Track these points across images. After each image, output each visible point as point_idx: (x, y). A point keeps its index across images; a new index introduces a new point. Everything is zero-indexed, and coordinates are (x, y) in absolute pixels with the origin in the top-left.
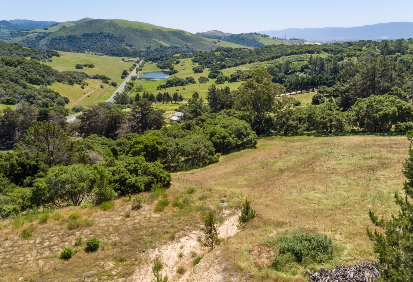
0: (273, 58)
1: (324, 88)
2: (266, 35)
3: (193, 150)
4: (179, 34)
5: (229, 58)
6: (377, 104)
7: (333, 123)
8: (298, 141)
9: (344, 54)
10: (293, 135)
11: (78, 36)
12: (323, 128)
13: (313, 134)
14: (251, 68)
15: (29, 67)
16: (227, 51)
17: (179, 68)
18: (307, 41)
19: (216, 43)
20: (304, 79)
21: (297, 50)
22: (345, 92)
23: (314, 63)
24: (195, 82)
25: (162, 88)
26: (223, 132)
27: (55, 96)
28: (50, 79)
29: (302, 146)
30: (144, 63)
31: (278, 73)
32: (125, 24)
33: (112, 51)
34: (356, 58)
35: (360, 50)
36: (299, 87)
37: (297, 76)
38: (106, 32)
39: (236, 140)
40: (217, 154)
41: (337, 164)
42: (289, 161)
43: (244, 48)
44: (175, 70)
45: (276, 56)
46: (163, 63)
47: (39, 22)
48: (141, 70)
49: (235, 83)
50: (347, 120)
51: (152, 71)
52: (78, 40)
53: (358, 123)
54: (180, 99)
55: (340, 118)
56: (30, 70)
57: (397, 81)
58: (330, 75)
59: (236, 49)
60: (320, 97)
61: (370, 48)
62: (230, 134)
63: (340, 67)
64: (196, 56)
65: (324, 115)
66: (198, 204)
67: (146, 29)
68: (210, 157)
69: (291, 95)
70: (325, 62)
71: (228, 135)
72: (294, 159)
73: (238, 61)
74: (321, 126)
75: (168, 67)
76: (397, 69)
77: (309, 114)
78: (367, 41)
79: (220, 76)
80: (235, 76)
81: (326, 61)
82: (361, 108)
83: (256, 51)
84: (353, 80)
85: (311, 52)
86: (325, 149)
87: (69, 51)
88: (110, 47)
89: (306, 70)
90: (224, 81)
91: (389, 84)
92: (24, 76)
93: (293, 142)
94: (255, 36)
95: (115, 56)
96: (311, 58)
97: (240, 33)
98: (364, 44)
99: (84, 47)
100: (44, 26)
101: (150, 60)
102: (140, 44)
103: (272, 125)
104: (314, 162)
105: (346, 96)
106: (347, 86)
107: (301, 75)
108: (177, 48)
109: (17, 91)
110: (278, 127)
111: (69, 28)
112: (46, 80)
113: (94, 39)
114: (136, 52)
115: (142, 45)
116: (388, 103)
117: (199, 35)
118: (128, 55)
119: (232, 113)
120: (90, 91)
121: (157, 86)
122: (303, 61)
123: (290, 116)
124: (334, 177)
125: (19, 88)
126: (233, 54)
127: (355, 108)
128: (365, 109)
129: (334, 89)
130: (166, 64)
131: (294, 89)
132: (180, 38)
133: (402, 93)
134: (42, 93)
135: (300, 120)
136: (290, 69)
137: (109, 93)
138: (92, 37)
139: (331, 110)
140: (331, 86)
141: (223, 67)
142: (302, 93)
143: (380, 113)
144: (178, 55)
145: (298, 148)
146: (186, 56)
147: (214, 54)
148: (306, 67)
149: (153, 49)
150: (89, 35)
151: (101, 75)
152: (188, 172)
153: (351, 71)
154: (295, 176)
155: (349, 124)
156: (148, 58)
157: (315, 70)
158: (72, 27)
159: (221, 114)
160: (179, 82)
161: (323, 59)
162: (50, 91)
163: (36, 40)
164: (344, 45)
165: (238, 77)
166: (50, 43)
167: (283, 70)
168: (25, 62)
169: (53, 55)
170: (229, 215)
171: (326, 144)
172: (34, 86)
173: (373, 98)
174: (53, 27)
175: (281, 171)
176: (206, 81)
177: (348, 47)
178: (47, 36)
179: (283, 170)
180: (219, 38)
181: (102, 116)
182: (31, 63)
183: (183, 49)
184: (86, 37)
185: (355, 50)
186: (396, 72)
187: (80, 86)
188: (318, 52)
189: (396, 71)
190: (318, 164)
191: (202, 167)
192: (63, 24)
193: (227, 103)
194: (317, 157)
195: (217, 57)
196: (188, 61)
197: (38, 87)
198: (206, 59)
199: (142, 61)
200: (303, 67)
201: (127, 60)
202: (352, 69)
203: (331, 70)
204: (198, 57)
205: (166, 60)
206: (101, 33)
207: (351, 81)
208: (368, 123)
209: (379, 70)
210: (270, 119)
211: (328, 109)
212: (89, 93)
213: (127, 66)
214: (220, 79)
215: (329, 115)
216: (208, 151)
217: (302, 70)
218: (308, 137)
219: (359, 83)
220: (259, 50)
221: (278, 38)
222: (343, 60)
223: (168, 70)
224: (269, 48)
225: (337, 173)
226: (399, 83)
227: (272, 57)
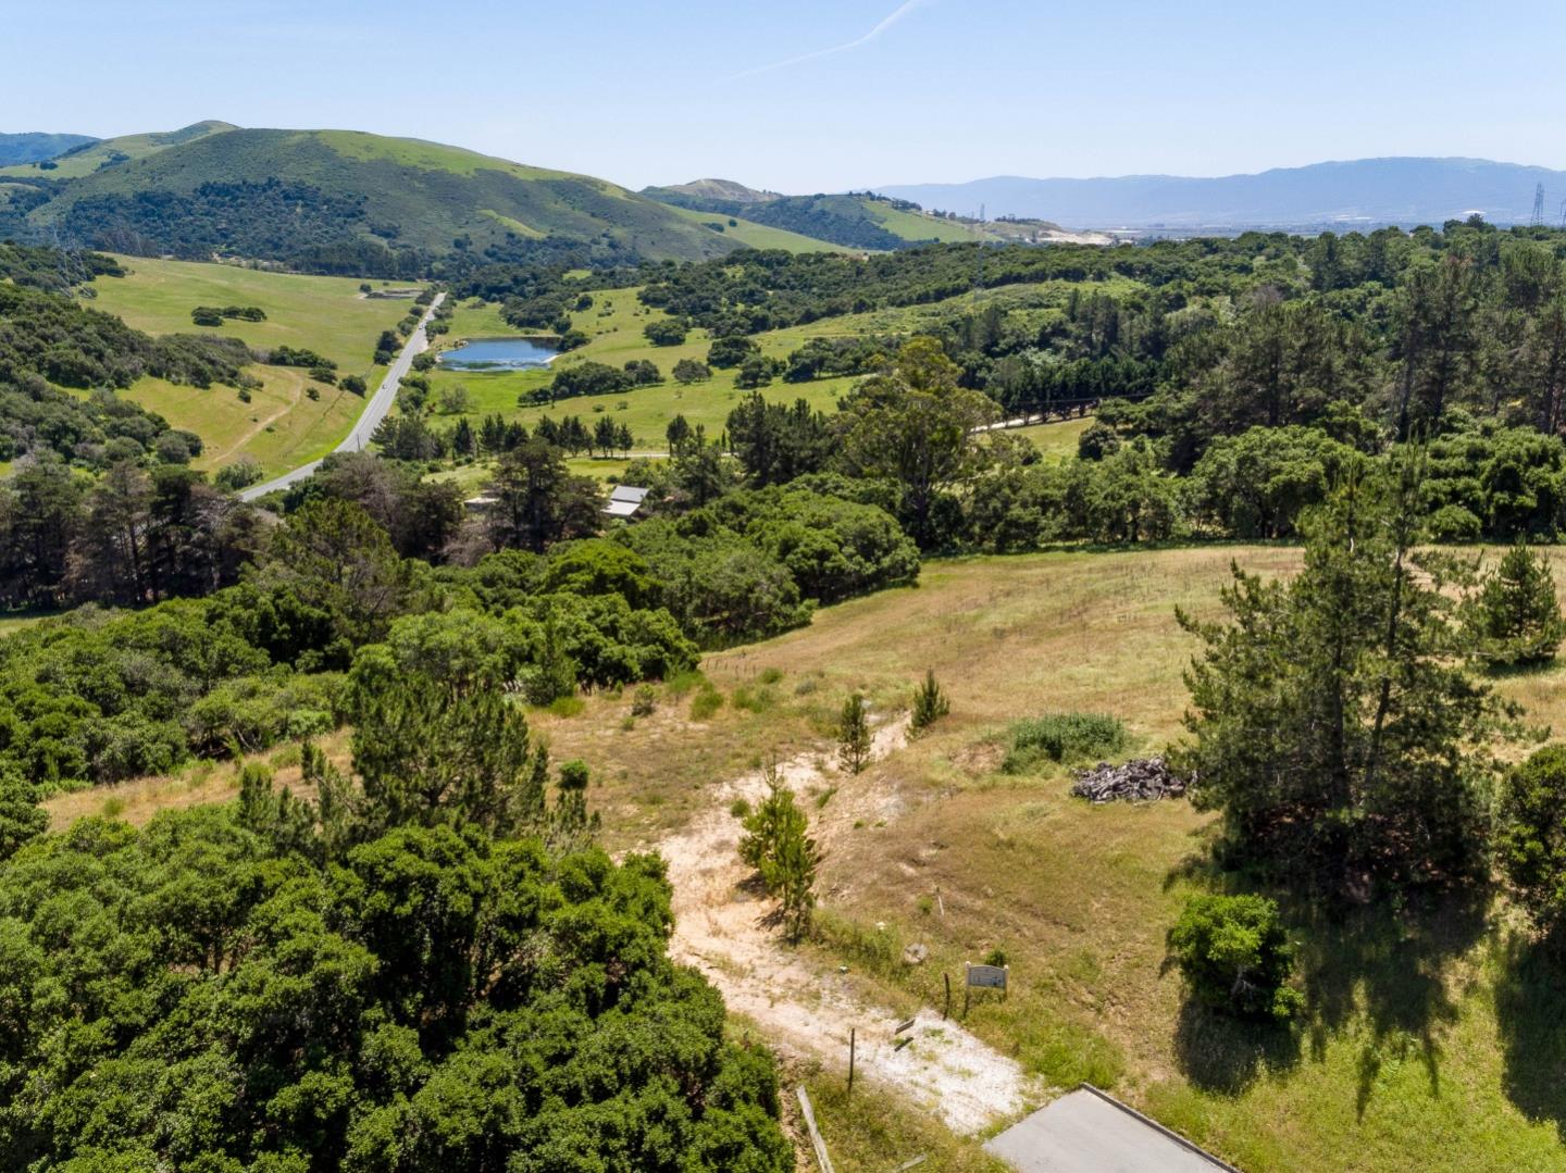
0: (940, 295)
1: (1116, 405)
2: (911, 201)
3: (738, 588)
4: (579, 192)
5: (780, 292)
6: (1267, 454)
7: (1142, 512)
8: (1036, 565)
9: (1189, 286)
10: (1022, 551)
11: (180, 194)
12: (1111, 528)
13: (1083, 548)
14: (862, 331)
15: (43, 322)
16: (768, 265)
17: (593, 324)
18: (1059, 230)
19: (720, 229)
20: (1052, 374)
21: (1027, 265)
22: (1184, 419)
23: (1084, 318)
24: (663, 380)
25: (539, 400)
26: (820, 538)
27: (150, 428)
28: (125, 364)
29: (1053, 577)
30: (450, 303)
31: (961, 349)
32: (368, 148)
33: (317, 253)
34: (1228, 299)
35: (1245, 269)
36: (1035, 401)
37: (1028, 363)
38: (291, 178)
39: (860, 564)
40: (807, 602)
41: (1146, 609)
42: (1018, 610)
43: (833, 255)
44: (577, 334)
45: (950, 285)
46: (528, 305)
47: (12, 137)
48: (443, 331)
49: (809, 384)
50: (1180, 502)
51: (488, 335)
52: (179, 210)
53: (1214, 512)
54: (623, 442)
55: (1162, 497)
56: (47, 332)
57: (1347, 382)
58: (1141, 359)
59: (803, 258)
60: (1104, 434)
61: (1279, 261)
62: (841, 546)
63: (1172, 331)
64: (654, 282)
65: (1115, 488)
66: (797, 703)
67: (451, 170)
68: (787, 609)
69: (1007, 427)
70: (1121, 313)
71: (833, 547)
72: (1029, 606)
73: (815, 305)
74: (1106, 521)
75: (550, 319)
76: (1347, 342)
77: (1071, 487)
78: (1271, 236)
79: (751, 357)
80: (807, 361)
81: (1126, 308)
82: (1222, 466)
83: (876, 265)
84: (1208, 379)
85: (1076, 275)
86: (1117, 580)
87: (147, 252)
88: (309, 237)
89: (1057, 341)
90: (768, 377)
91: (1321, 394)
92: (29, 353)
93: (1025, 567)
94: (871, 206)
95: (331, 273)
96: (1075, 297)
97: (813, 193)
98: (1260, 248)
99: (203, 239)
100: (35, 152)
101: (475, 290)
102: (427, 228)
103: (960, 520)
104: (1086, 610)
105: (1189, 431)
106: (1189, 398)
107: (1041, 358)
108: (571, 245)
109: (13, 410)
110: (977, 529)
111: (144, 162)
112: (109, 370)
113: (242, 205)
114: (414, 258)
115: (435, 233)
116: (1297, 451)
117: (657, 198)
118: (383, 269)
119: (830, 485)
120: (270, 411)
121: (518, 394)
122: (1048, 307)
123: (1014, 492)
124: (1135, 636)
125: (21, 401)
126: (795, 276)
127: (1205, 466)
128: (1233, 468)
129: (1150, 408)
130: (540, 311)
131: (1020, 407)
132: (583, 209)
133: (1361, 422)
134: (102, 417)
135: (1045, 504)
136: (1004, 337)
137: (342, 420)
138: (235, 198)
139: (1136, 473)
140: (1141, 399)
141: (761, 325)
142: (1044, 421)
143: (1274, 479)
144: (581, 275)
145: (1042, 582)
146: (613, 280)
147: (720, 275)
148: (1058, 330)
149: (478, 247)
150: (223, 190)
151: (297, 350)
152: (726, 653)
153: (1205, 349)
154: (1036, 642)
155: (1188, 516)
156: (465, 284)
157: (1088, 341)
158: (153, 157)
159: (795, 488)
160: (602, 379)
161: (1116, 302)
162: (131, 411)
163: (11, 208)
164: (1189, 252)
165: (820, 363)
166: (69, 222)
167: (979, 342)
168: (27, 303)
169: (99, 271)
170: (881, 724)
171: (1119, 568)
172: (72, 392)
173: (1257, 437)
174: (75, 159)
175: (1000, 634)
176: (700, 375)
177: (1202, 255)
178: (56, 192)
179: (1003, 631)
180: (732, 209)
181: (391, 498)
182: (48, 306)
183: (596, 251)
184: (211, 198)
185: (1228, 267)
186: (1345, 351)
187: (236, 391)
188: (1100, 277)
189: (1345, 349)
190: (1095, 612)
191: (765, 638)
192: (113, 146)
193: (803, 454)
194: (1093, 597)
195: (735, 285)
196: (626, 300)
197: (83, 396)
198: (692, 291)
199: (440, 298)
200: (1049, 329)
201: (381, 291)
202: (1206, 343)
203: (1142, 342)
204: (663, 285)
205: (539, 293)
206: (272, 183)
207: (1202, 384)
208: (1241, 510)
209: (1292, 347)
210: (950, 505)
211: (1128, 471)
212: (271, 419)
213: (388, 315)
214: (755, 370)
215: (1128, 487)
216: (781, 594)
217: (1043, 343)
218: (1071, 555)
219: (1227, 389)
220: (888, 261)
221: (952, 216)
222: (1185, 305)
223: (548, 333)
224: (922, 258)
225: (1143, 628)
226: (1353, 391)
227: (937, 291)
